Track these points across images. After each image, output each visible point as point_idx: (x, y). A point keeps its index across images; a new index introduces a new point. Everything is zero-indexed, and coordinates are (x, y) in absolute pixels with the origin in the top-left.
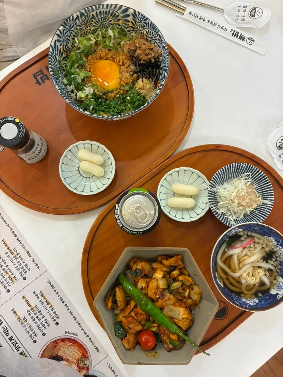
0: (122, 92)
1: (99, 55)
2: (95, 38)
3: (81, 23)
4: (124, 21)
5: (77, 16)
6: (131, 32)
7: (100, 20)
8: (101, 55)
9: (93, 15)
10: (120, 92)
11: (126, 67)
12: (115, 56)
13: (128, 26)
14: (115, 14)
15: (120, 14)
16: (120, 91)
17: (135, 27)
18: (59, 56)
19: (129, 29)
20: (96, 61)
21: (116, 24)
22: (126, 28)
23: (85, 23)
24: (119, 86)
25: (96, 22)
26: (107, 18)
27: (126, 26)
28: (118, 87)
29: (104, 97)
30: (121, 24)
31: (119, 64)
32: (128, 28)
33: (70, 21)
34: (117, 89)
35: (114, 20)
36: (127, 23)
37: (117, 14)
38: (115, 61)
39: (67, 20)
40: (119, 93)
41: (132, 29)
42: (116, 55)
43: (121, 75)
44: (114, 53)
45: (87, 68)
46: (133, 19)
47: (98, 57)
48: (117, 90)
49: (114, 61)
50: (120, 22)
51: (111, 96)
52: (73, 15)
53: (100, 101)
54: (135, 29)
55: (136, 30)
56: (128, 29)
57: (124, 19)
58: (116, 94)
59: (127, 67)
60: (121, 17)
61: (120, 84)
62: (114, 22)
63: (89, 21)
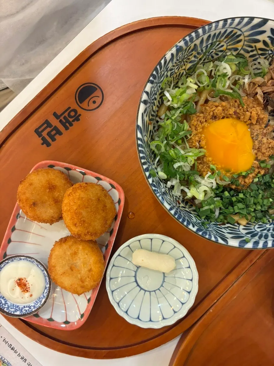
0: (262, 172)
1: (211, 113)
2: (196, 84)
3: (174, 64)
4: (248, 42)
5: (172, 55)
6: (258, 56)
7: (204, 49)
8: (213, 113)
9: (195, 45)
10: (259, 172)
11: (263, 126)
12: (240, 110)
13: (254, 48)
14: (236, 33)
15: (245, 32)
16: (260, 170)
17: (268, 49)
18: (147, 137)
19: (255, 53)
20: (206, 124)
21: (230, 50)
22: (248, 52)
23: (180, 62)
24: (256, 162)
25: (196, 55)
26: (218, 43)
27: (250, 49)
28: (255, 166)
29: (234, 187)
30: (240, 48)
31: (249, 122)
32: (252, 51)
33: (161, 69)
34: (252, 169)
35: (228, 45)
36: (253, 45)
37: (239, 33)
38: (242, 117)
39: (156, 69)
40: (257, 175)
41: (260, 52)
42: (241, 108)
43: (256, 142)
44: (236, 104)
45: (194, 141)
46: (269, 37)
47: (209, 117)
48: (254, 170)
49: (239, 118)
50: (239, 46)
51: (245, 182)
52: (166, 56)
53: (228, 196)
54: (267, 52)
55: (270, 52)
56: (251, 54)
57: (250, 39)
58: (254, 177)
59: (266, 127)
60: (245, 37)
61: (256, 159)
62: (227, 46)
63: (186, 56)
